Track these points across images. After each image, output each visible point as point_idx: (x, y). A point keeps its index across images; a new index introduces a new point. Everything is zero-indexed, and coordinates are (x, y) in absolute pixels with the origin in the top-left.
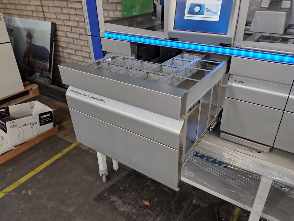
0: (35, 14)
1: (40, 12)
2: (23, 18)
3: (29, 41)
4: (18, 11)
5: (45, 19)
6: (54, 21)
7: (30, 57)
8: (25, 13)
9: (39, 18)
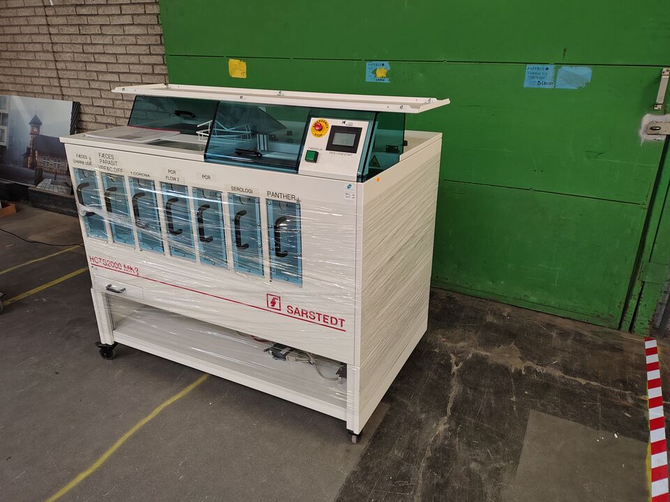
0: (46, 90)
1: (55, 86)
2: (25, 96)
3: (36, 130)
4: (19, 86)
5: (63, 97)
6: (76, 100)
7: (36, 155)
8: (29, 89)
9: (53, 96)
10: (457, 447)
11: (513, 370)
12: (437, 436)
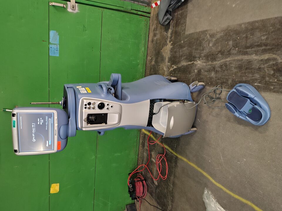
10: (205, 54)
11: (172, 46)
12: (203, 62)
